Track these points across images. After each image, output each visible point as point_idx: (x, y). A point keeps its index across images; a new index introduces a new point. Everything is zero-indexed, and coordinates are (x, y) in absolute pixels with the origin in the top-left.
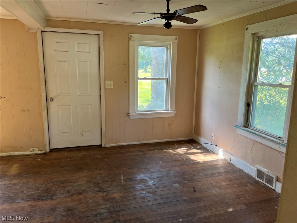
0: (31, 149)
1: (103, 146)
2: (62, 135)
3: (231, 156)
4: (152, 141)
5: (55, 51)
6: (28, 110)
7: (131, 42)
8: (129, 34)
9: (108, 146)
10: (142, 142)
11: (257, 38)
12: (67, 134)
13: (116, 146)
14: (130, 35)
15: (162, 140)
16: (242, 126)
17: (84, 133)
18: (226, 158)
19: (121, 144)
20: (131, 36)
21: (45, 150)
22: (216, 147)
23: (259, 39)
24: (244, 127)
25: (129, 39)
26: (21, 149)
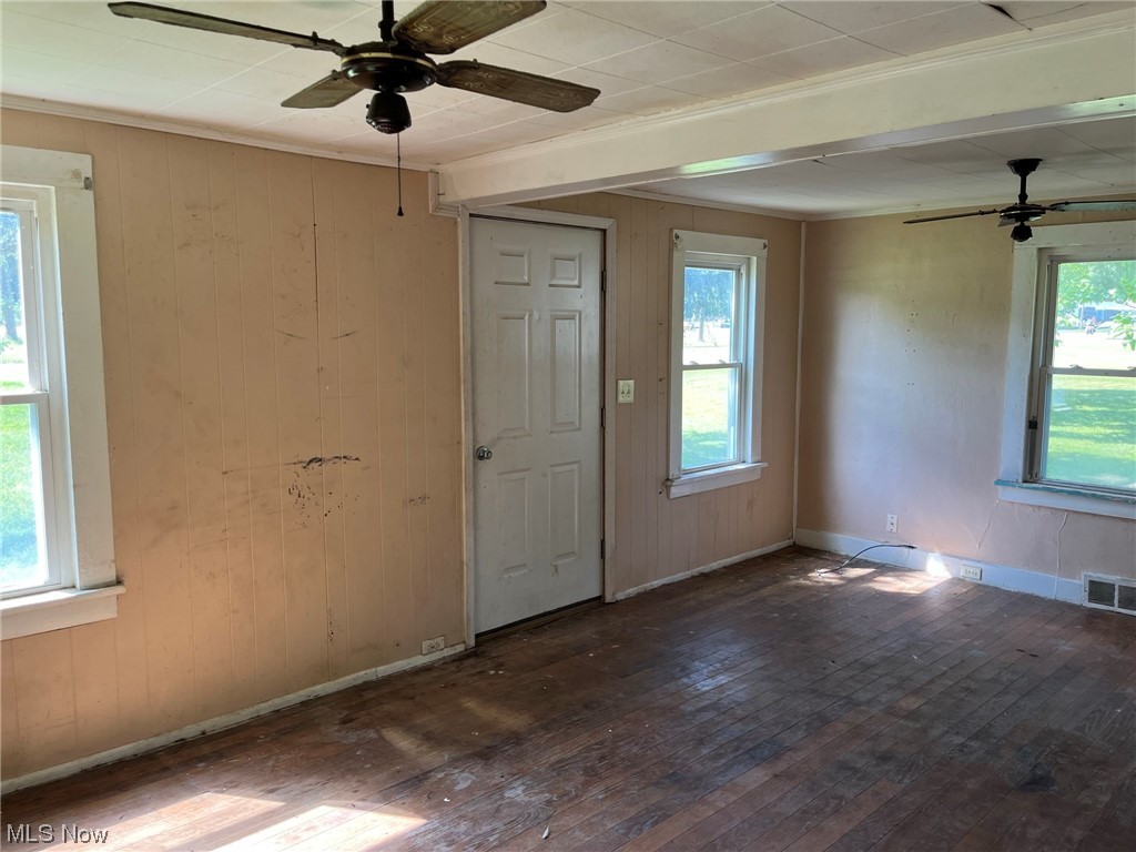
0: (426, 644)
1: (608, 599)
2: (506, 576)
3: (979, 565)
4: (715, 565)
5: (496, 283)
6: (423, 498)
7: (676, 255)
8: (671, 230)
9: (620, 596)
10: (695, 571)
11: (1050, 263)
12: (517, 574)
13: (639, 595)
14: (675, 231)
15: (735, 557)
16: (1020, 480)
17: (560, 562)
18: (962, 574)
19: (648, 584)
20: (677, 237)
21: (464, 642)
22: (911, 550)
23: (1052, 261)
24: (1025, 482)
25: (671, 247)
26: (399, 650)
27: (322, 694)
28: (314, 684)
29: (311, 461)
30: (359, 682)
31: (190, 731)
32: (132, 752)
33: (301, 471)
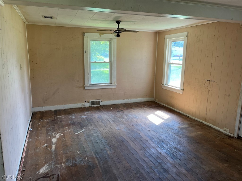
0: (224, 128)
21: (234, 135)
26: (218, 125)
27: (203, 123)
28: (203, 121)
29: (208, 80)
30: (210, 126)
31: (188, 115)
32: (182, 113)
33: (206, 82)
